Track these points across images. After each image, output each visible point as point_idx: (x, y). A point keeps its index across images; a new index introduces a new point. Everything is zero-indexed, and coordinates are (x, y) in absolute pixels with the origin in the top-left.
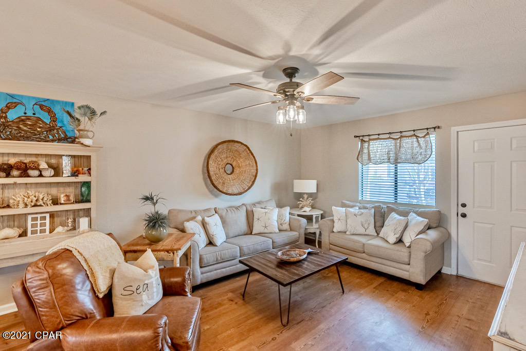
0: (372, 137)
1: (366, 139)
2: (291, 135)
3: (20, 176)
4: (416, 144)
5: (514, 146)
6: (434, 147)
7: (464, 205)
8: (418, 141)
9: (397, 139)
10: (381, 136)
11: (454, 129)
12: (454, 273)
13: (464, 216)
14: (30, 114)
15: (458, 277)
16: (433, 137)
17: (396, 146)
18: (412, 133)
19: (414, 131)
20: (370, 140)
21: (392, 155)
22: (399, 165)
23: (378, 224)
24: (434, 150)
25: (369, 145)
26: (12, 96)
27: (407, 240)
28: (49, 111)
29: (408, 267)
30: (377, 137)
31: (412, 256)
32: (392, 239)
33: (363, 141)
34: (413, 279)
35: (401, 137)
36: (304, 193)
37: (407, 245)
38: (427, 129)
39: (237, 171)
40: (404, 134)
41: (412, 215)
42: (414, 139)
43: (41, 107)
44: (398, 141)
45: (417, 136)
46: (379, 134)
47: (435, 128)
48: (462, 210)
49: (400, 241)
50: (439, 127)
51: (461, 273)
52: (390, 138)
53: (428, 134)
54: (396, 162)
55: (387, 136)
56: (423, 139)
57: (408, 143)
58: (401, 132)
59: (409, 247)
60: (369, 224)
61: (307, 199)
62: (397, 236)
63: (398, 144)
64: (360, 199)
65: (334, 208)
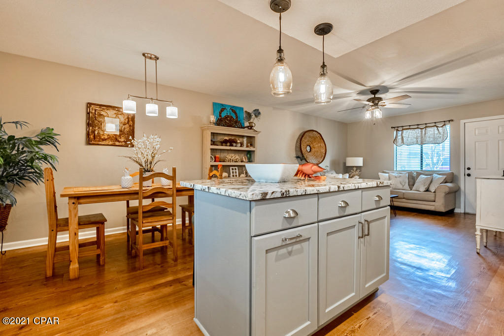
0: (404, 128)
1: (400, 129)
2: (374, 124)
3: (230, 146)
4: (436, 132)
5: (500, 131)
6: (449, 133)
7: (469, 169)
8: (438, 130)
9: (423, 128)
10: (411, 127)
11: (462, 122)
12: (462, 211)
13: (469, 175)
14: (229, 114)
15: (465, 213)
16: (448, 127)
17: (422, 133)
18: (434, 124)
19: (435, 123)
20: (403, 129)
21: (419, 140)
22: (424, 146)
23: (411, 183)
24: (449, 135)
25: (402, 133)
26: (222, 105)
27: (432, 189)
28: (235, 113)
29: (433, 203)
30: (408, 127)
31: (437, 196)
32: (422, 189)
33: (397, 130)
34: (438, 210)
35: (426, 127)
36: (354, 167)
37: (433, 191)
38: (444, 122)
39: (313, 150)
40: (428, 125)
41: (435, 175)
42: (436, 128)
43: (232, 110)
44: (424, 130)
45: (437, 126)
46: (410, 126)
47: (449, 121)
48: (467, 172)
49: (427, 190)
50: (452, 120)
51: (467, 211)
52: (418, 128)
53: (445, 125)
54: (422, 144)
55: (416, 127)
56: (441, 128)
57: (431, 131)
58: (426, 124)
59: (435, 192)
60: (405, 183)
61: (356, 170)
62: (426, 187)
63: (424, 132)
64: (395, 170)
65: (380, 174)
